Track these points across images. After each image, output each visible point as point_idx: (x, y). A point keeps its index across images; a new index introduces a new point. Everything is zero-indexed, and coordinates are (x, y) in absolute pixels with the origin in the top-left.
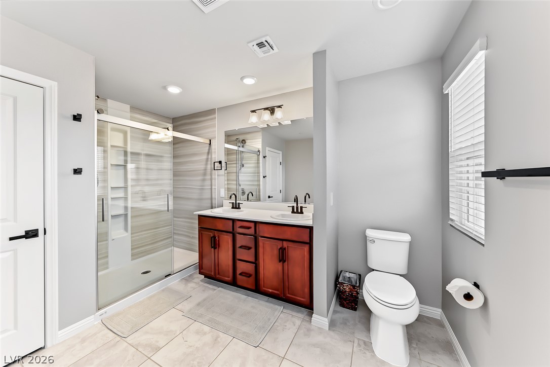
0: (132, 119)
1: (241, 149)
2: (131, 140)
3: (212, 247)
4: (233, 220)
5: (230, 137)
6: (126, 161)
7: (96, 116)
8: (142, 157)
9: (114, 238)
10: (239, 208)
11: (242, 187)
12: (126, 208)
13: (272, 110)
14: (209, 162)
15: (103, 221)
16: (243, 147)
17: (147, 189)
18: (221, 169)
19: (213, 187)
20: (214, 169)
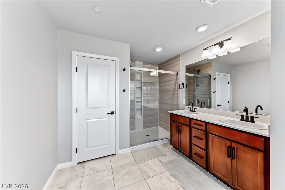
0: (144, 67)
1: (197, 75)
2: (143, 77)
3: (177, 132)
4: (190, 119)
5: (189, 69)
6: (141, 86)
7: (130, 68)
8: (148, 84)
9: (137, 118)
10: (195, 111)
11: (197, 98)
12: (141, 106)
13: (221, 44)
14: (177, 84)
15: (132, 111)
16: (198, 74)
17: (149, 98)
18: (183, 88)
19: (179, 98)
20: (179, 88)
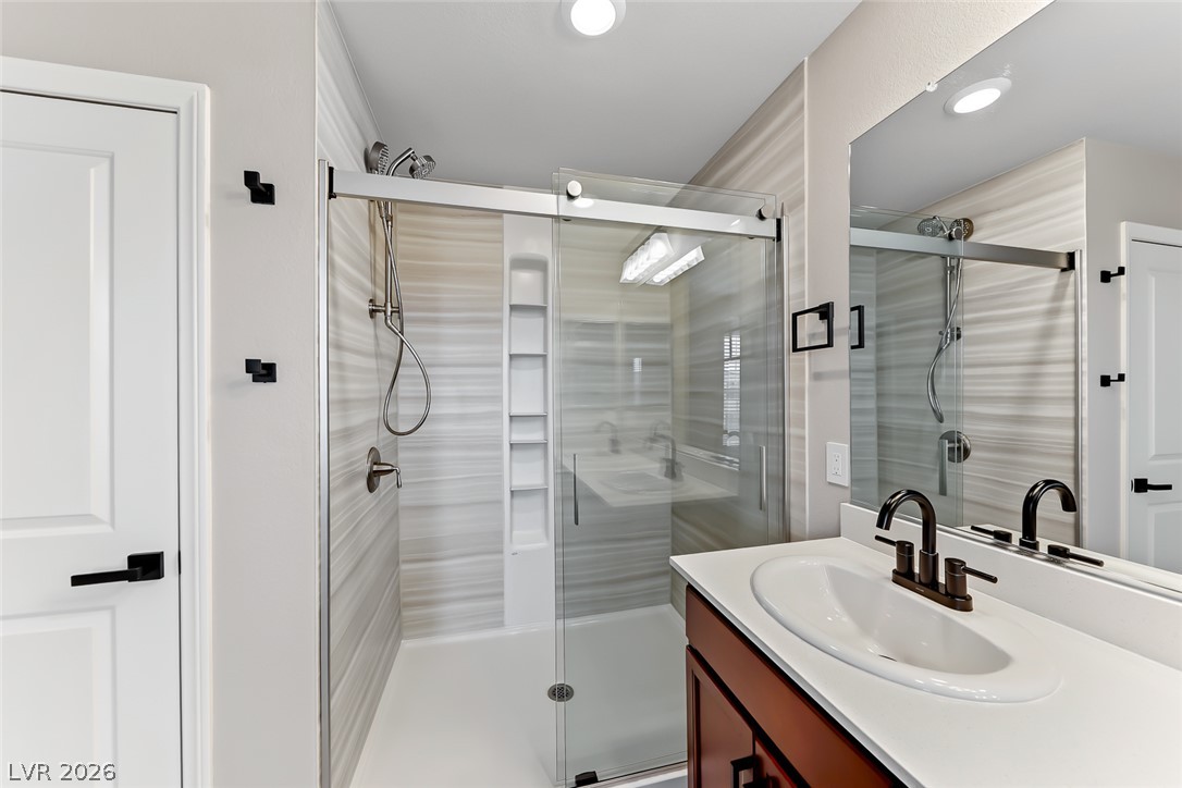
18: (830, 344)
19: (791, 430)
20: (795, 349)
